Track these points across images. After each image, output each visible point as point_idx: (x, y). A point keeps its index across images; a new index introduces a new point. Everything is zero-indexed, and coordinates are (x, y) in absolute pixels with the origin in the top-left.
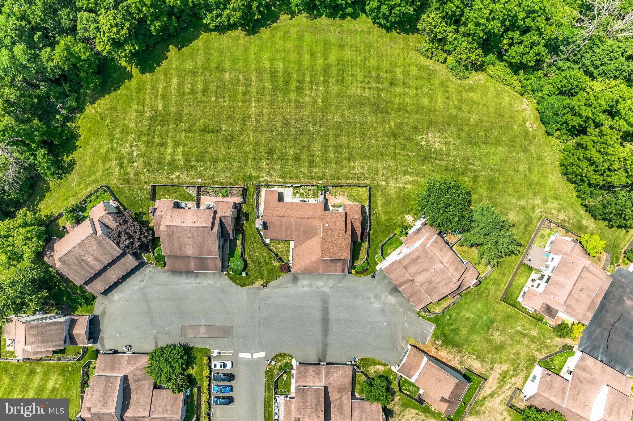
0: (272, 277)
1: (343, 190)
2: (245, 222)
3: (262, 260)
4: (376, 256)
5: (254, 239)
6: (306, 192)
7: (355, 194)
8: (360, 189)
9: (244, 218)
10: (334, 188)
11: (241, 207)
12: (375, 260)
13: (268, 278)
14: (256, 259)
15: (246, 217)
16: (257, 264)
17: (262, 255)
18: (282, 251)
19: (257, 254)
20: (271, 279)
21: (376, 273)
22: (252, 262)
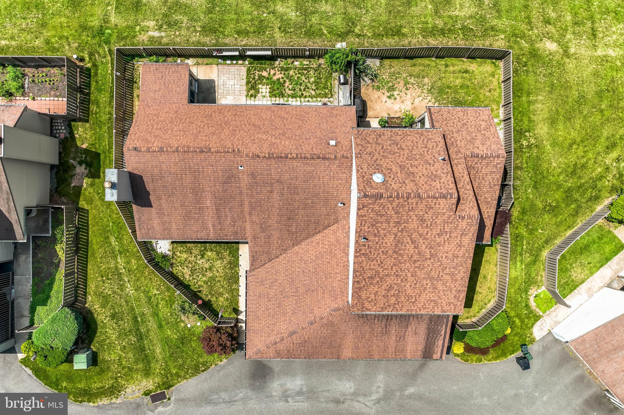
0: (181, 367)
1: (417, 69)
2: (86, 182)
3: (146, 310)
4: (533, 292)
5: (119, 239)
6: (290, 78)
7: (458, 82)
8: (473, 66)
9: (81, 170)
10: (387, 62)
11: (71, 133)
12: (527, 306)
13: (167, 369)
14: (125, 308)
15: (89, 165)
16: (127, 325)
17: (146, 292)
18: (213, 278)
19: (130, 290)
20: (178, 375)
21: (533, 349)
22: (113, 316)
